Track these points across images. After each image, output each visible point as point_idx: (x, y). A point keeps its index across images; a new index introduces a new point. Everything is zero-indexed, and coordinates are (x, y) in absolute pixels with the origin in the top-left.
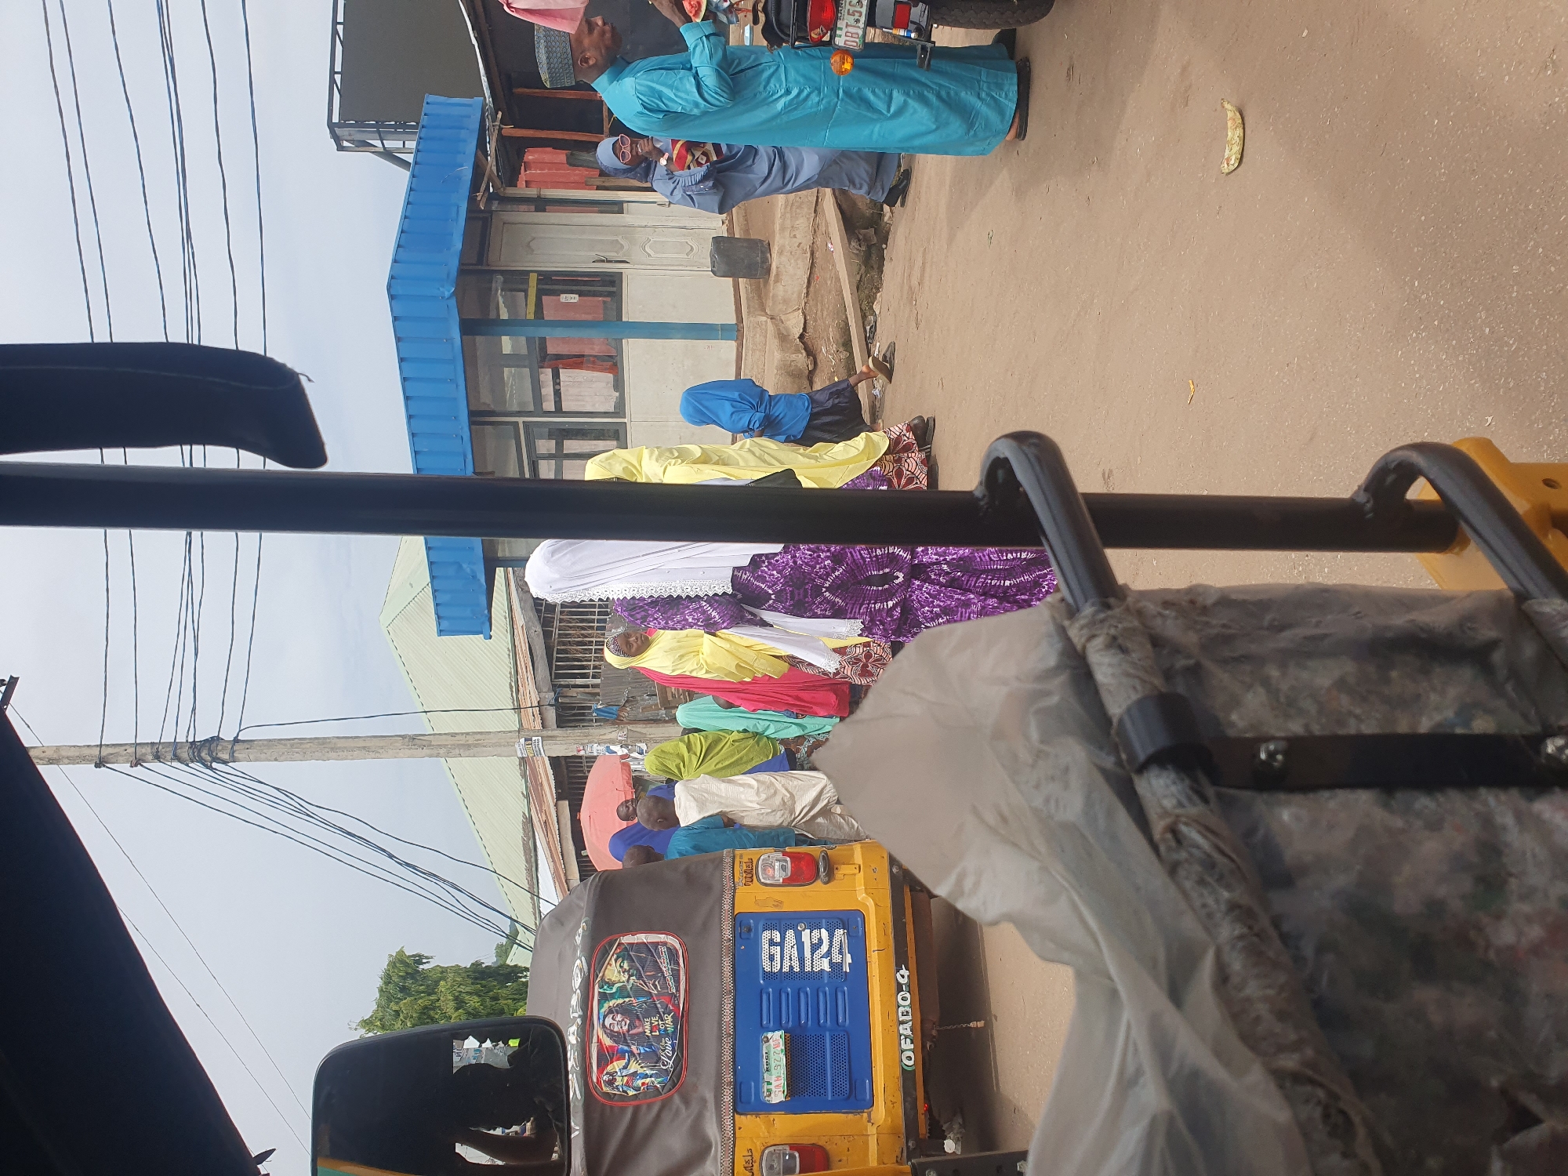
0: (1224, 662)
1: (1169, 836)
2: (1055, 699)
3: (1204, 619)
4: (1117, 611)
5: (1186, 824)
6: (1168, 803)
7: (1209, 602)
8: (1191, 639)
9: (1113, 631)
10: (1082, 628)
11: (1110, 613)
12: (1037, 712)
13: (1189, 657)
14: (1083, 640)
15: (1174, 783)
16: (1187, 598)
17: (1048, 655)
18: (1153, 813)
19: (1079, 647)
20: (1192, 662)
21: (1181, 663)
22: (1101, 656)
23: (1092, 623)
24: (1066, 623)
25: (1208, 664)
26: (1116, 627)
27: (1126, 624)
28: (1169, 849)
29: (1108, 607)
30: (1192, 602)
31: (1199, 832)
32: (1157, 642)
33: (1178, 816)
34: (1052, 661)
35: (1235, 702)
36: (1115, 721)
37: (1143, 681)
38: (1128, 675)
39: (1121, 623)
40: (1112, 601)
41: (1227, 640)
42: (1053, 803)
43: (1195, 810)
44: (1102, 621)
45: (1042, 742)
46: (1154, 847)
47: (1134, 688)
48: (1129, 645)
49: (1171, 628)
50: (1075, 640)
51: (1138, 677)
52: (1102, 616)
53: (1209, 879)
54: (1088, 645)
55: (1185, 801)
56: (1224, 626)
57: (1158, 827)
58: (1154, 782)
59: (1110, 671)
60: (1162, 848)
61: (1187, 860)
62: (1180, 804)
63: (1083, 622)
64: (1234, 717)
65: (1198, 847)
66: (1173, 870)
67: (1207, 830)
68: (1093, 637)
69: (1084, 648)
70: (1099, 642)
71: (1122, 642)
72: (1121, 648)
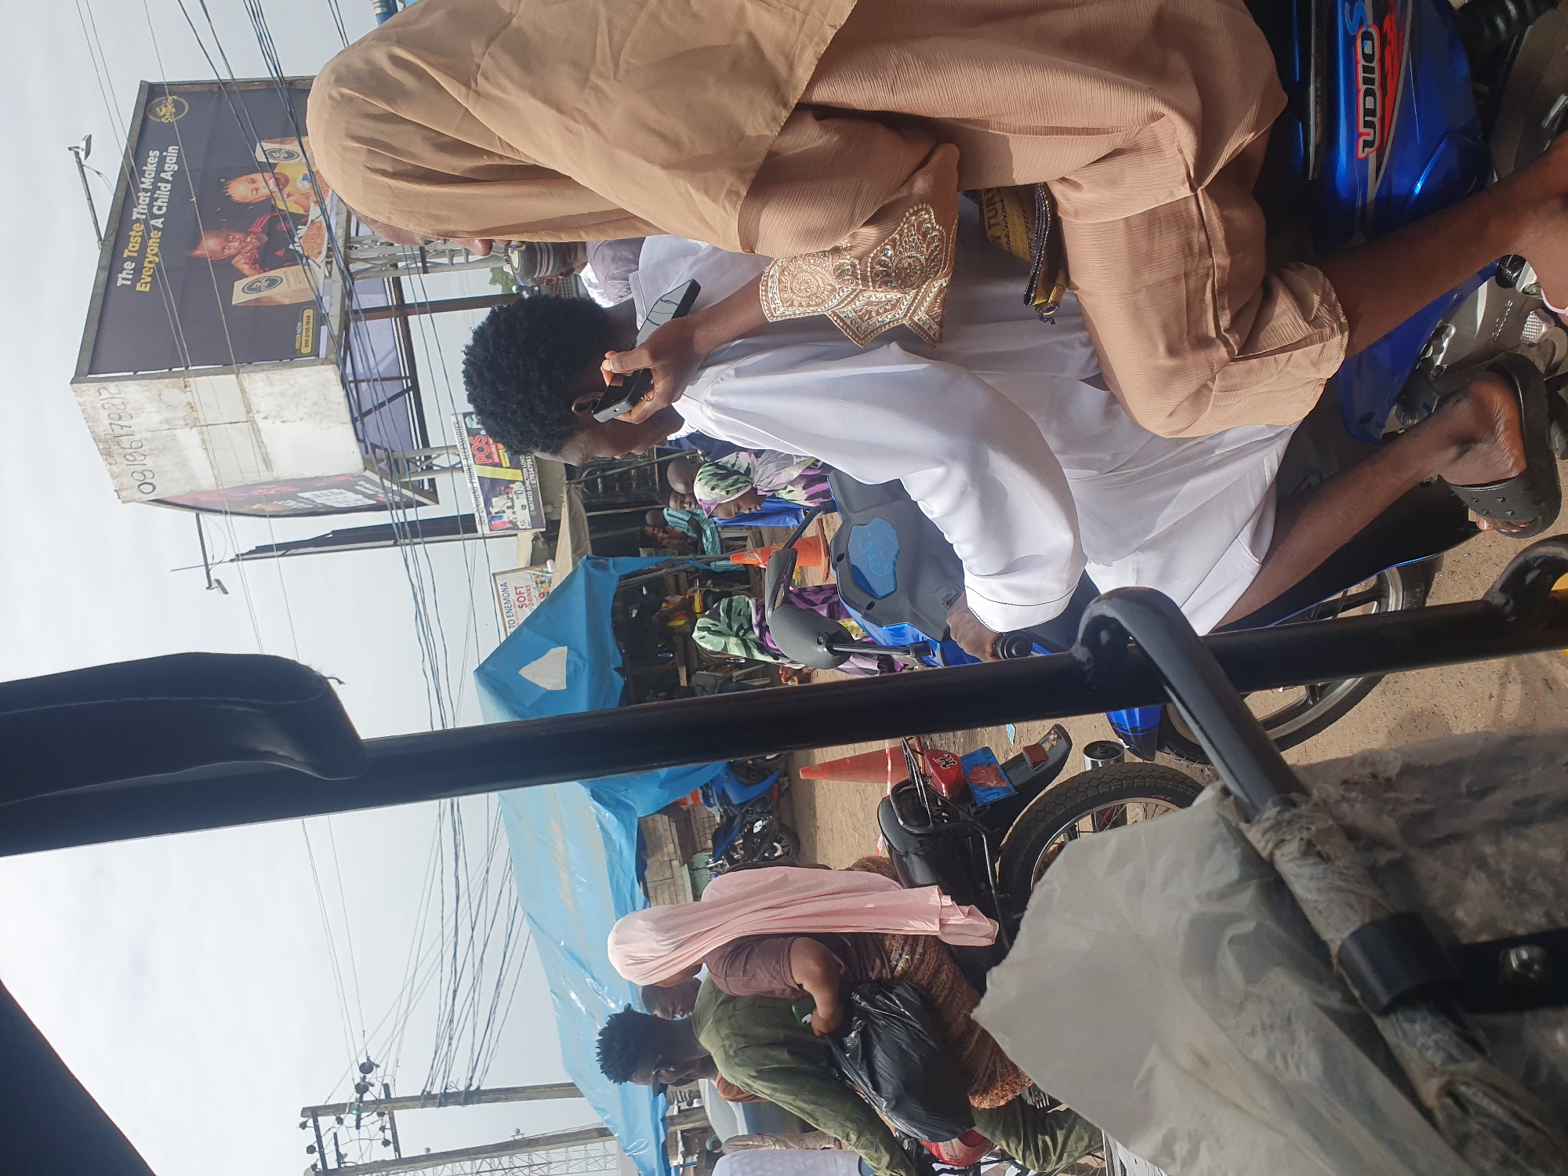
0: (1431, 845)
1: (1448, 1101)
2: (1249, 926)
3: (1393, 795)
4: (1304, 808)
5: (1468, 1085)
6: (1436, 1058)
7: (1393, 771)
8: (1388, 826)
9: (1305, 834)
10: (1265, 832)
11: (1294, 811)
12: (1231, 941)
13: (1391, 848)
14: (1270, 846)
15: (1435, 1030)
16: (1366, 771)
17: (1226, 867)
18: (1415, 1068)
19: (1265, 854)
20: (1397, 855)
21: (1384, 857)
22: (1299, 866)
23: (1277, 826)
24: (1243, 826)
25: (1414, 854)
26: (1308, 829)
27: (1320, 824)
28: (1451, 1118)
29: (1294, 804)
30: (1374, 776)
31: (1485, 1094)
32: (1352, 834)
33: (1453, 1074)
34: (1233, 873)
35: (1455, 896)
36: (1334, 949)
37: (1359, 896)
38: (1339, 890)
39: (1313, 823)
40: (1294, 796)
41: (1426, 818)
42: (1278, 1057)
43: (1473, 1066)
44: (1290, 822)
45: (1249, 981)
46: (1427, 1113)
47: (1351, 907)
48: (1331, 852)
49: (1360, 813)
50: (1259, 846)
51: (1353, 892)
52: (1287, 816)
53: (1514, 1157)
54: (1278, 853)
55: (1455, 1052)
56: (1418, 801)
57: (1430, 1090)
58: (1406, 1026)
59: (1312, 885)
60: (1440, 1116)
61: (1479, 1133)
62: (1451, 1059)
63: (1267, 824)
64: (1460, 914)
65: (1489, 1116)
66: (1460, 1144)
67: (1497, 1091)
68: (1281, 843)
69: (1272, 854)
70: (1293, 847)
71: (1319, 847)
72: (1319, 855)
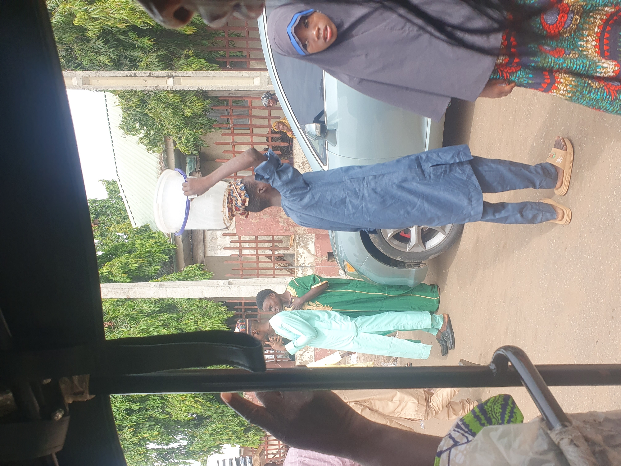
0: (614, 447)
3: (601, 428)
4: (570, 428)
7: (601, 419)
8: (598, 438)
9: (570, 437)
10: (557, 434)
11: (566, 428)
13: (600, 446)
14: (558, 440)
16: (592, 418)
17: (543, 444)
19: (556, 442)
20: (601, 448)
21: (598, 449)
22: (567, 447)
23: (561, 433)
24: (549, 432)
25: (608, 448)
26: (571, 435)
27: (575, 434)
30: (595, 420)
32: (587, 439)
34: (545, 447)
37: (588, 460)
38: (581, 457)
39: (573, 433)
40: (567, 423)
41: (612, 437)
44: (565, 432)
47: (586, 463)
48: (579, 444)
49: (590, 433)
50: (554, 439)
51: (586, 458)
52: (564, 430)
54: (561, 442)
56: (610, 431)
59: (573, 454)
63: (557, 432)
68: (562, 439)
69: (559, 443)
70: (566, 441)
71: (575, 442)
72: (575, 445)
